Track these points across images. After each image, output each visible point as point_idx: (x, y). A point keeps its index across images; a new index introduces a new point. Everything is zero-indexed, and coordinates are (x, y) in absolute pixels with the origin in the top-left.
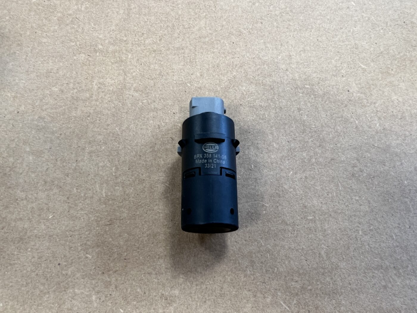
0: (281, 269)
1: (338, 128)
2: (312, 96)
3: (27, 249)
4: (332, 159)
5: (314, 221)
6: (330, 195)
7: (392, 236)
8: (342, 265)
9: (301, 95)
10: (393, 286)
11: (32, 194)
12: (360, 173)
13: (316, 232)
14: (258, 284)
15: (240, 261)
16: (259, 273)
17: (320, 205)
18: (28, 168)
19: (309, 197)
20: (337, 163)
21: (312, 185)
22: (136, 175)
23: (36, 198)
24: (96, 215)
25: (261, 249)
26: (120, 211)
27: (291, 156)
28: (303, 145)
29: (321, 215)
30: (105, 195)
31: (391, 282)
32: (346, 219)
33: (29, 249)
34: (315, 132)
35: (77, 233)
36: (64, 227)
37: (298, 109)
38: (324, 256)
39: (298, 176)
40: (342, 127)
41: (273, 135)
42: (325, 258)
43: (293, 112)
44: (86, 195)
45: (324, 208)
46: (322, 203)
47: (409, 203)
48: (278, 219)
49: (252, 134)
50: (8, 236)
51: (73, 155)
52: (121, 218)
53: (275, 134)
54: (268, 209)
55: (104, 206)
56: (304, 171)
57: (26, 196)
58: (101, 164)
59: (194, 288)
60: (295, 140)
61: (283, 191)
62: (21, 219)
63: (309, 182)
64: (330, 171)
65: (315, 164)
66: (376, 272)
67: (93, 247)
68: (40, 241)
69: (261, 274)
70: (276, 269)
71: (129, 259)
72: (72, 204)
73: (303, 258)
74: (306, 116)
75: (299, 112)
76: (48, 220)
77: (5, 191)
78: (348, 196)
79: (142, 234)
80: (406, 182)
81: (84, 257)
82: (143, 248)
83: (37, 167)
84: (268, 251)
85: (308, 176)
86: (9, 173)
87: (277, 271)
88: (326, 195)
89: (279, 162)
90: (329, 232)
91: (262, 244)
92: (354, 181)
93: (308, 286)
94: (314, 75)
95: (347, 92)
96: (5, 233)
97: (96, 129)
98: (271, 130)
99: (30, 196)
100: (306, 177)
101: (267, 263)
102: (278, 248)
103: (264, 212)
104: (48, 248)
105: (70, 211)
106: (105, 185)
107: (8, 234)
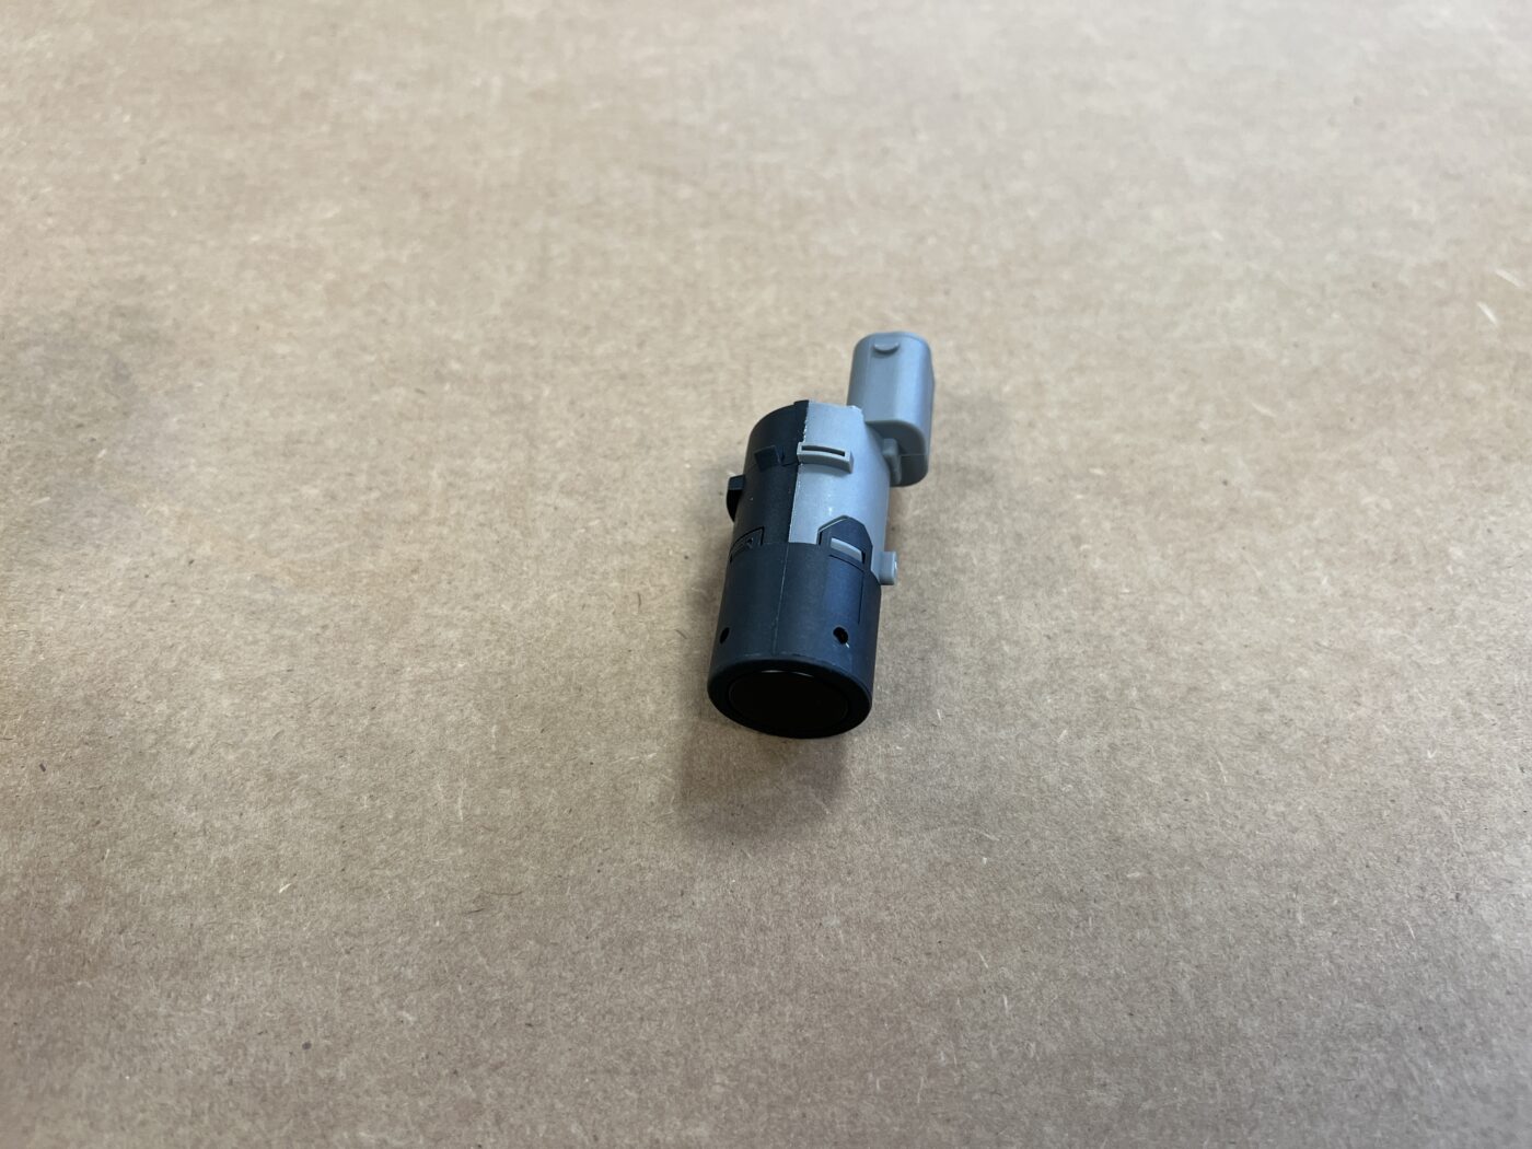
0: (1051, 1047)
1: (1203, 592)
2: (1116, 501)
3: (199, 998)
4: (1193, 689)
5: (1147, 885)
6: (1194, 802)
7: (1403, 928)
8: (1251, 1026)
9: (1079, 497)
10: (1421, 1091)
11: (225, 817)
12: (1285, 731)
13: (1156, 919)
14: (977, 1097)
15: (913, 1023)
16: (977, 1062)
17: (1165, 833)
18: (214, 733)
19: (1125, 809)
20: (1209, 700)
21: (1133, 770)
22: (565, 750)
23: (237, 828)
24: (434, 879)
25: (981, 979)
26: (513, 867)
27: (1061, 681)
28: (1096, 647)
29: (1169, 866)
30: (465, 817)
31: (1412, 1078)
32: (1249, 877)
33: (209, 998)
34: (1133, 606)
35: (368, 941)
36: (326, 923)
37: (1073, 538)
38: (1189, 997)
39: (1089, 743)
40: (1214, 590)
41: (999, 616)
42: (1192, 1005)
43: (1059, 547)
44: (403, 818)
45: (1178, 842)
46: (1169, 826)
47: (1446, 819)
48: (1030, 882)
49: (933, 616)
50: (139, 953)
51: (361, 693)
52: (516, 890)
53: (1006, 615)
54: (995, 850)
55: (461, 851)
56: (1105, 727)
57: (205, 822)
58: (452, 718)
59: (764, 1118)
60: (1069, 631)
61: (1041, 791)
62: (184, 897)
63: (1124, 761)
64: (1190, 727)
65: (1139, 706)
66: (1364, 1047)
67: (422, 988)
68: (244, 969)
69: (984, 1064)
70: (1033, 1045)
71: (542, 1024)
72: (354, 846)
73: (1119, 1006)
74: (1098, 560)
75: (1077, 546)
76: (273, 899)
77: (136, 806)
78: (1251, 803)
79: (584, 939)
80: (1430, 756)
81: (393, 1020)
82: (589, 988)
83: (243, 730)
84: (1005, 987)
85: (1118, 742)
86: (154, 751)
87: (1038, 1053)
88: (1180, 800)
89: (1023, 702)
90: (1200, 919)
91: (981, 963)
92: (1265, 755)
93: (1145, 1100)
94: (1118, 438)
95: (1222, 487)
96: (129, 945)
97: (437, 610)
98: (992, 604)
99: (217, 824)
100: (1113, 747)
101: (1004, 1027)
102: (1036, 977)
103: (985, 859)
104: (272, 993)
105: (347, 871)
106: (463, 784)
107: (137, 948)
